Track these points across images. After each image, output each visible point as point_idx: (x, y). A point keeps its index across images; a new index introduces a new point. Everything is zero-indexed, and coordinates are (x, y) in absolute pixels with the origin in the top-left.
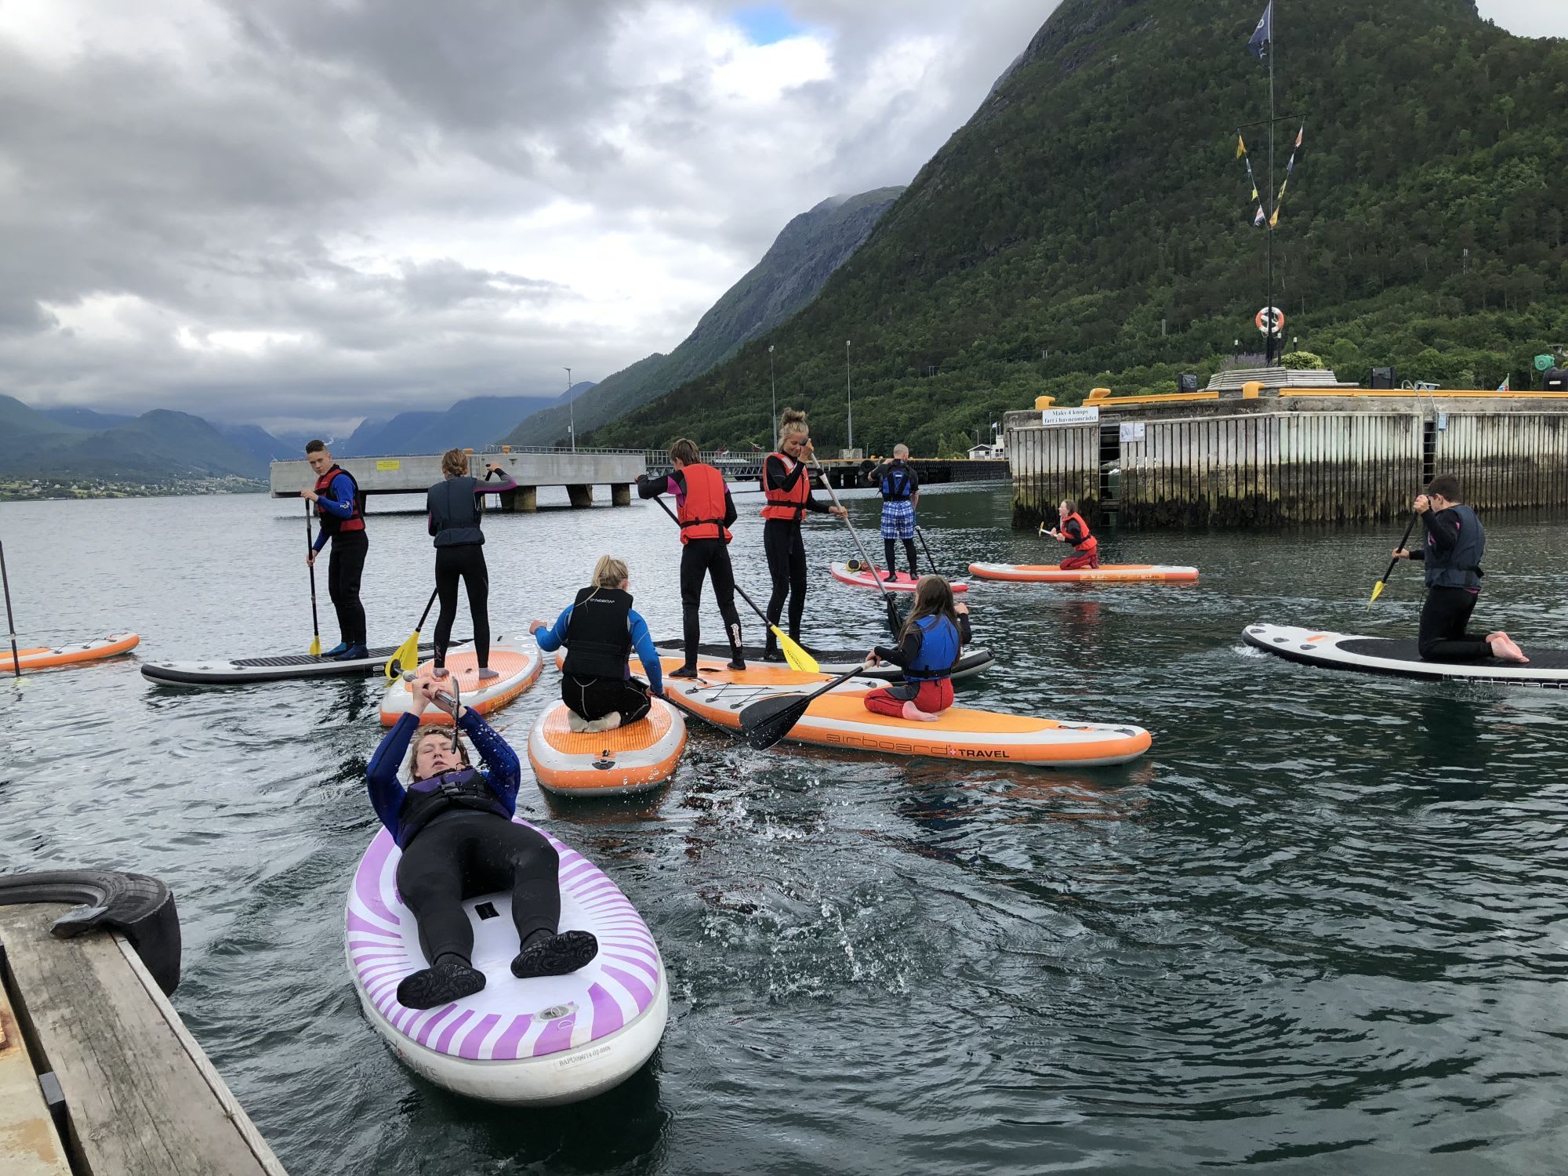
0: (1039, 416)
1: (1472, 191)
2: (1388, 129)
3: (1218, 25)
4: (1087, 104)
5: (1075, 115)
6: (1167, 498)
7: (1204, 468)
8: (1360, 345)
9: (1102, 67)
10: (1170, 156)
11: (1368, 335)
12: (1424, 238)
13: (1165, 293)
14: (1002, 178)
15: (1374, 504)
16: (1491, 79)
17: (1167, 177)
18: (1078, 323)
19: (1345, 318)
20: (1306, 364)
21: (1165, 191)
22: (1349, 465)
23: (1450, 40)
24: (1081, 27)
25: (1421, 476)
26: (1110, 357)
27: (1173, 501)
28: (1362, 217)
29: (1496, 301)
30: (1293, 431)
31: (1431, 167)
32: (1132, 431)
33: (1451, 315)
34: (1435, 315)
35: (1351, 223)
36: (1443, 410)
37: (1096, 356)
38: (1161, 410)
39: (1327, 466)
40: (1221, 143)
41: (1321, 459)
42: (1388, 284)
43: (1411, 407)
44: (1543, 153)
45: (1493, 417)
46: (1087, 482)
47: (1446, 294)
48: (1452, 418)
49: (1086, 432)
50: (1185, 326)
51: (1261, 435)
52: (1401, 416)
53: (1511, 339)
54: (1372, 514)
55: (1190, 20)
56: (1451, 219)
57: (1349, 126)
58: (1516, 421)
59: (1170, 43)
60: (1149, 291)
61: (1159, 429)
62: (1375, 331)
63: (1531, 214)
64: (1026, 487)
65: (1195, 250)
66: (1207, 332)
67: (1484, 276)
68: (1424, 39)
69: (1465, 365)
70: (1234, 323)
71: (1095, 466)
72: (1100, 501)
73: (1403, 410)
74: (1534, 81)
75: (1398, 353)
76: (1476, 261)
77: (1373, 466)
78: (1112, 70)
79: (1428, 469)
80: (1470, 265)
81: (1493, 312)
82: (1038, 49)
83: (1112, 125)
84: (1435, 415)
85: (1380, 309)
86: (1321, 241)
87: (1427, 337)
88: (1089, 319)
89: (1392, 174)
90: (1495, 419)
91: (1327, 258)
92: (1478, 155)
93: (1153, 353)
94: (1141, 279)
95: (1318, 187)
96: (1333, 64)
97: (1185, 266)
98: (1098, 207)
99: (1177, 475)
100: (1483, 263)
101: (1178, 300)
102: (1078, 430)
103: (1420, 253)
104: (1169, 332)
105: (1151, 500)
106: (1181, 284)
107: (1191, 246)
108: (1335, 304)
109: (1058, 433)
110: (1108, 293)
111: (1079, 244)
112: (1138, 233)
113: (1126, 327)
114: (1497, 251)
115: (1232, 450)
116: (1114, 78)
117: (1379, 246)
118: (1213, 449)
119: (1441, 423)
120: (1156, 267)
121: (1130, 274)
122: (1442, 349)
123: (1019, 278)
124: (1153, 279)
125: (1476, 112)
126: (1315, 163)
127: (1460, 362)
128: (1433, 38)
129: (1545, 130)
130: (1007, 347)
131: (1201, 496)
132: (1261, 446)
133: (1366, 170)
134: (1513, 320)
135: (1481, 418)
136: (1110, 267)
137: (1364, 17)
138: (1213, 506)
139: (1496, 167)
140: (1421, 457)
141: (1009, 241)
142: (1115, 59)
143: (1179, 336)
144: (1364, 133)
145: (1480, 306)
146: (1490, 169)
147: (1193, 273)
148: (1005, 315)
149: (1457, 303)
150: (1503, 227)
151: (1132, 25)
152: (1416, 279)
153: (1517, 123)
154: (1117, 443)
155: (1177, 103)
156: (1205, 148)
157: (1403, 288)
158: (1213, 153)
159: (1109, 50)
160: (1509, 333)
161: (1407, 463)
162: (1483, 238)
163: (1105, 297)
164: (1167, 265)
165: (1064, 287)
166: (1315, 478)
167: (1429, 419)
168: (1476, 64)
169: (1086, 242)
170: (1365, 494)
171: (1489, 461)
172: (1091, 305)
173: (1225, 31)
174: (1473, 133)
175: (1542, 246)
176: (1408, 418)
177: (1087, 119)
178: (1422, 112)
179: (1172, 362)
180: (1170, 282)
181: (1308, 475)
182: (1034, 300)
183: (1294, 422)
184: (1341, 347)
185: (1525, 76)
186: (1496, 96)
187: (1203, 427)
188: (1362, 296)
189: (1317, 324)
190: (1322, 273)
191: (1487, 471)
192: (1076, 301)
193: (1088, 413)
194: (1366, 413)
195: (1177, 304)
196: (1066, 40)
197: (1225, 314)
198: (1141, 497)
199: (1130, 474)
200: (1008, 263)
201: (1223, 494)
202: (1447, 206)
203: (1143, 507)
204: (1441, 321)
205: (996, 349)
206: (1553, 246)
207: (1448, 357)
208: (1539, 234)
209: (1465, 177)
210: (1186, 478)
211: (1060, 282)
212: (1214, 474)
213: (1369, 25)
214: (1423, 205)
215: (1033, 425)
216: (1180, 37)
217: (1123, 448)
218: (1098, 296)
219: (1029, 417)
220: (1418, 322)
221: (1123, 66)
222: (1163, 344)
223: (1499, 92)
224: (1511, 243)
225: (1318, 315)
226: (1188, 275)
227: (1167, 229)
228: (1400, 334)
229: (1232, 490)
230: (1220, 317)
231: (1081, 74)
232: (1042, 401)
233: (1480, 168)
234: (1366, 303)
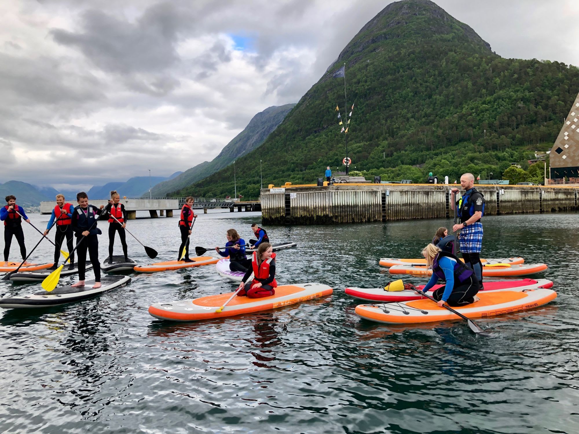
0: (269, 191)
1: (487, 110)
2: (459, 88)
3: (403, 51)
4: (359, 77)
5: (355, 80)
6: (303, 216)
7: (312, 207)
8: (450, 162)
9: (364, 64)
10: (387, 96)
11: (453, 159)
12: (471, 125)
13: (386, 143)
14: (330, 102)
15: (365, 217)
16: (493, 72)
17: (386, 103)
18: (355, 153)
19: (446, 153)
20: (357, 175)
21: (385, 107)
22: (356, 206)
23: (479, 59)
24: (357, 50)
25: (381, 209)
26: (366, 165)
27: (305, 217)
28: (451, 118)
29: (495, 148)
30: (336, 196)
31: (473, 102)
32: (293, 195)
33: (480, 152)
34: (475, 152)
35: (447, 120)
36: (389, 189)
37: (361, 165)
38: (302, 189)
39: (348, 206)
40: (404, 91)
41: (346, 204)
42: (460, 141)
43: (378, 189)
44: (510, 98)
45: (405, 192)
46: (282, 211)
47: (479, 145)
48: (391, 192)
49: (277, 196)
50: (392, 155)
51: (327, 197)
52: (373, 192)
53: (499, 161)
54: (364, 221)
55: (394, 49)
56: (480, 119)
57: (447, 87)
58: (413, 193)
59: (387, 56)
60: (379, 142)
61: (300, 195)
62: (456, 157)
63: (506, 118)
64: (265, 212)
65: (396, 128)
66: (399, 157)
67: (491, 139)
68: (471, 58)
69: (483, 170)
70: (408, 154)
71: (284, 206)
72: (286, 216)
73: (375, 189)
74: (506, 73)
75: (462, 165)
76: (488, 134)
77: (364, 206)
78: (367, 66)
79: (384, 207)
80: (486, 135)
81: (494, 152)
82: (342, 57)
83: (367, 84)
84: (386, 191)
85: (457, 150)
86: (438, 126)
87: (472, 160)
88: (358, 152)
89: (461, 104)
90: (406, 192)
91: (440, 132)
92: (488, 98)
93: (380, 164)
94: (377, 138)
95: (437, 107)
96: (441, 66)
97: (392, 134)
98: (363, 112)
99: (305, 209)
100: (491, 135)
101: (389, 145)
102: (279, 195)
103: (471, 131)
104: (386, 157)
105: (299, 216)
106: (390, 140)
107: (395, 126)
108: (443, 148)
109: (274, 196)
110: (365, 143)
111: (356, 125)
112: (376, 122)
113: (371, 155)
114: (495, 131)
115: (320, 201)
116: (368, 68)
117: (457, 128)
118: (315, 201)
119: (388, 193)
120: (382, 134)
121: (373, 136)
122: (476, 164)
123: (335, 137)
124: (381, 138)
125: (487, 83)
126: (436, 99)
127: (482, 169)
128: (474, 58)
129: (511, 90)
130: (330, 161)
131: (312, 215)
132: (327, 200)
133: (453, 102)
134: (500, 154)
135: (401, 192)
136: (367, 134)
137: (451, 51)
138: (315, 218)
139: (494, 102)
140: (381, 203)
141: (332, 124)
142: (368, 61)
143: (389, 158)
144: (451, 89)
145: (490, 149)
146: (492, 103)
147: (395, 136)
148: (330, 150)
149: (482, 148)
150: (497, 123)
151: (375, 50)
152: (469, 140)
153: (501, 88)
154: (289, 199)
155: (389, 77)
156: (399, 93)
157: (465, 142)
158: (402, 95)
159: (367, 58)
160: (499, 159)
161: (377, 205)
162: (491, 126)
163: (364, 144)
164: (386, 133)
165: (351, 140)
166: (344, 210)
167: (384, 192)
168: (488, 67)
169: (358, 125)
170: (362, 215)
171: (405, 205)
172: (360, 147)
173: (405, 53)
174: (487, 90)
175: (510, 129)
176: (376, 192)
177: (358, 82)
178: (470, 83)
179: (387, 167)
180: (387, 139)
181: (342, 209)
182: (340, 145)
184: (444, 163)
185: (504, 71)
186: (494, 78)
187: (312, 194)
188: (452, 145)
189: (437, 155)
190: (438, 137)
191: (404, 208)
192: (355, 146)
193: (282, 190)
195: (389, 147)
196: (352, 54)
197: (406, 151)
198: (296, 215)
199: (294, 208)
200: (331, 132)
201: (317, 214)
202: (479, 115)
203: (297, 218)
204: (477, 154)
205: (326, 162)
206: (513, 130)
207: (477, 167)
208: (509, 125)
209: (484, 105)
210: (308, 210)
211: (349, 138)
212: (315, 208)
213: (453, 53)
214: (471, 115)
215: (267, 193)
216: (390, 55)
217: (291, 200)
218: (362, 144)
219: (267, 191)
220: (470, 154)
221: (371, 64)
222: (384, 161)
223: (495, 77)
224: (500, 128)
225: (437, 151)
226: (393, 137)
227: (386, 121)
228: (463, 158)
229: (320, 213)
230: (404, 152)
231: (357, 66)
232: (270, 186)
233: (489, 102)
234: (453, 148)
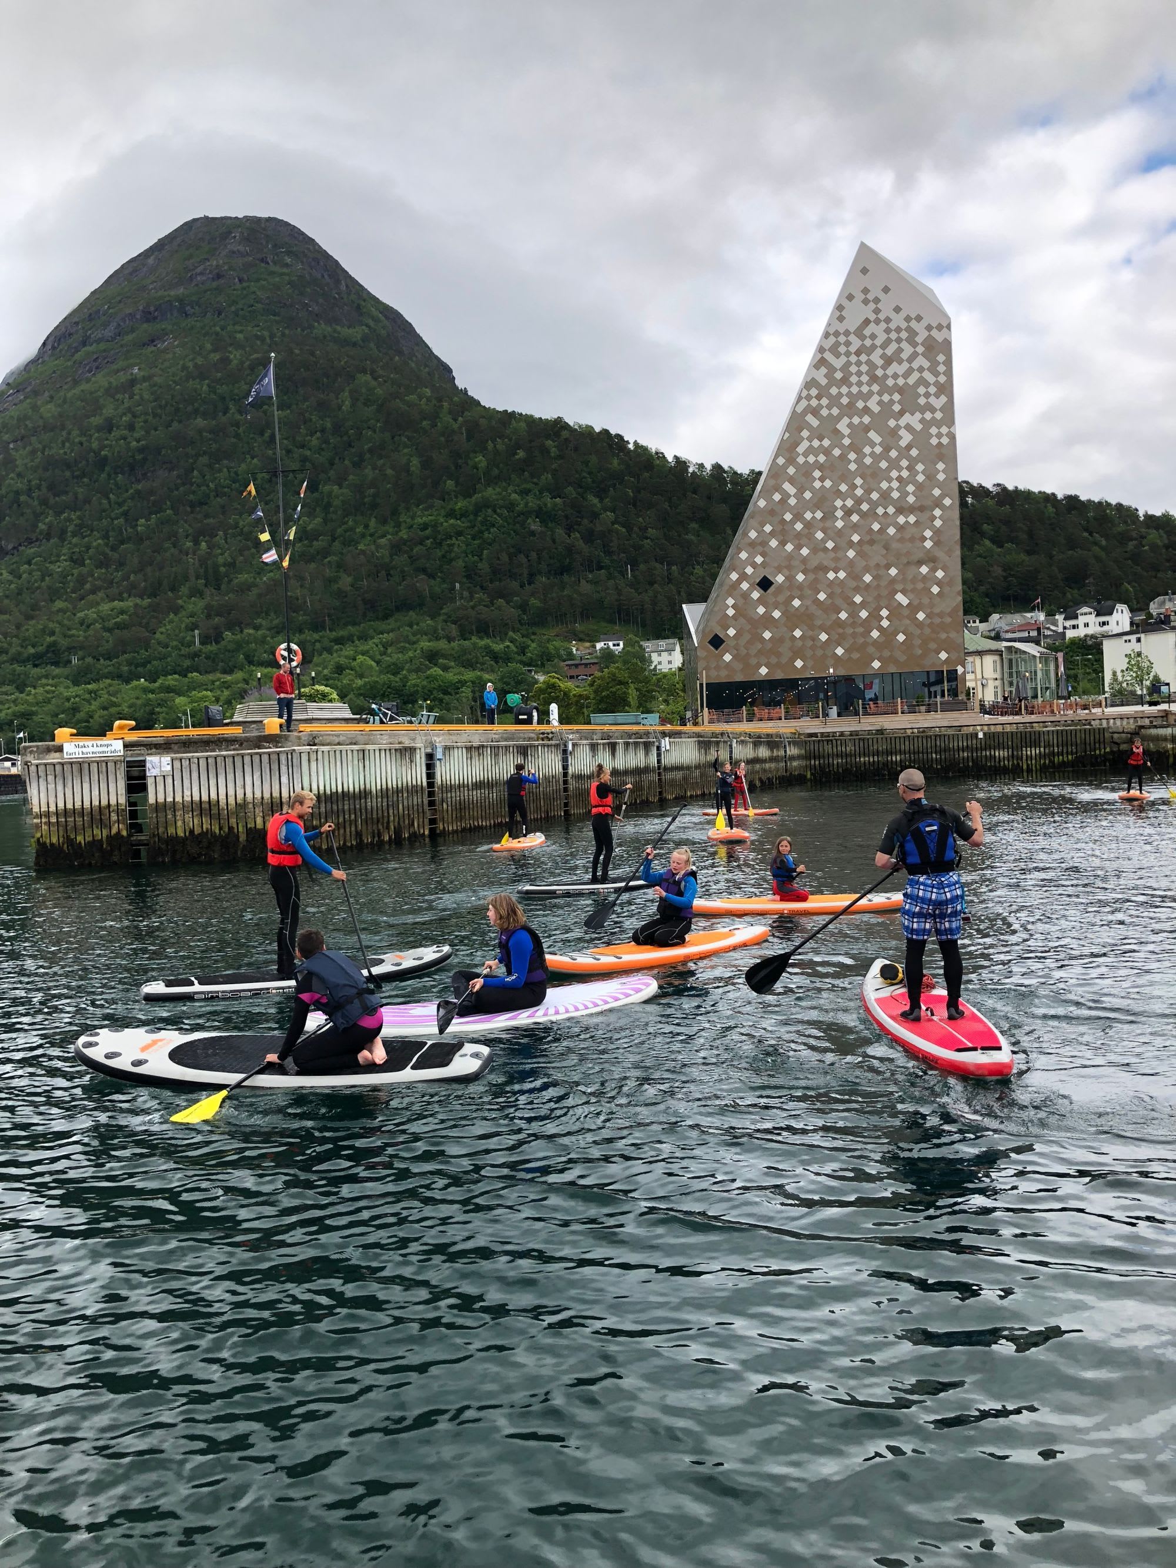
0: (60, 749)
1: (459, 534)
2: (389, 472)
3: (235, 356)
4: (109, 411)
5: (96, 420)
6: (197, 831)
7: (232, 801)
8: (378, 663)
9: (123, 377)
10: (195, 472)
11: (384, 653)
12: (424, 570)
13: (196, 605)
14: (19, 475)
15: (388, 828)
16: (468, 440)
17: (194, 492)
18: (109, 630)
19: (364, 637)
20: (324, 697)
21: (192, 505)
22: (364, 794)
23: (434, 402)
24: (98, 334)
25: (426, 801)
26: (144, 665)
27: (203, 834)
28: (373, 547)
29: (484, 629)
30: (313, 764)
31: (426, 509)
32: (158, 765)
33: (450, 639)
34: (438, 639)
35: (363, 552)
36: (440, 741)
37: (129, 663)
38: (187, 744)
39: (345, 795)
40: (243, 466)
41: (340, 790)
42: (398, 609)
43: (414, 740)
44: (511, 506)
45: (478, 748)
46: (114, 817)
47: (446, 621)
48: (447, 749)
49: (111, 765)
50: (218, 638)
51: (284, 768)
52: (406, 749)
53: (497, 662)
54: (387, 838)
55: (209, 346)
56: (444, 556)
57: (358, 465)
58: (496, 750)
59: (190, 364)
60: (180, 602)
61: (185, 763)
62: (389, 651)
63: (505, 557)
64: (49, 823)
65: (224, 565)
66: (239, 646)
67: (473, 608)
68: (412, 398)
69: (463, 683)
70: (265, 637)
71: (122, 800)
72: (130, 835)
73: (407, 743)
74: (501, 447)
75: (410, 671)
76: (466, 594)
77: (385, 793)
78: (133, 382)
79: (431, 794)
80: (461, 598)
81: (481, 638)
82: (54, 348)
83: (136, 435)
84: (434, 747)
85: (392, 630)
86: (340, 566)
87: (432, 657)
88: (119, 626)
89: (395, 512)
90: (480, 748)
91: (345, 581)
92: (460, 504)
93: (187, 663)
94: (173, 589)
95: (334, 517)
96: (340, 408)
97: (215, 579)
98: (125, 514)
99: (206, 809)
100: (472, 597)
101: (210, 612)
102: (103, 764)
103: (422, 584)
104: (202, 643)
105: (181, 834)
106: (211, 597)
107: (221, 560)
108: (354, 624)
109: (81, 767)
110: (138, 601)
111: (107, 550)
112: (167, 545)
113: (158, 635)
114: (482, 587)
115: (257, 783)
116: (136, 389)
117: (388, 575)
118: (239, 782)
119: (439, 755)
120: (186, 578)
121: (160, 584)
122: (445, 669)
123: (43, 580)
124: (184, 590)
125: (458, 467)
126: (330, 493)
127: (460, 681)
128: (420, 398)
129: (510, 489)
130: (32, 650)
131: (231, 828)
132: (284, 779)
133: (374, 506)
134: (498, 647)
135: (469, 749)
136: (140, 576)
137: (364, 371)
138: (243, 838)
139: (476, 515)
140: (425, 784)
141: (30, 542)
142: (136, 370)
143: (212, 648)
144: (369, 472)
145: (471, 633)
146: (472, 517)
147: (223, 587)
148: (29, 617)
149: (454, 630)
150: (484, 567)
151: (153, 341)
152: (421, 605)
153: (491, 481)
154: (144, 777)
155: (200, 422)
156: (228, 468)
157: (411, 613)
158: (236, 473)
159: (131, 361)
160: (495, 657)
161: (414, 790)
162: (470, 574)
163: (136, 605)
164: (198, 577)
165: (93, 592)
166: (335, 807)
167: (429, 750)
168: (456, 426)
169: (114, 549)
170: (378, 820)
171: (479, 785)
172: (122, 612)
173: (242, 363)
174: (457, 484)
175: (514, 585)
176: (412, 750)
177: (109, 426)
178: (415, 462)
179: (207, 672)
180: (201, 595)
181: (329, 805)
182: (59, 604)
183: (313, 757)
184: (361, 665)
185: (494, 441)
186: (472, 455)
187: (229, 761)
188: (378, 619)
189: (340, 641)
190: (340, 594)
191: (476, 794)
192: (105, 607)
193: (112, 746)
194: (376, 747)
195: (209, 616)
196: (84, 343)
197: (257, 628)
198: (171, 831)
199: (160, 808)
200: (29, 563)
201: (251, 825)
202: (440, 544)
203: (174, 840)
204: (442, 644)
205: (19, 654)
206: (522, 586)
207: (451, 676)
208: (513, 576)
209: (452, 521)
210: (214, 811)
211: (88, 586)
212: (242, 806)
213: (368, 377)
214: (421, 542)
215: (53, 758)
216: (200, 361)
217: (150, 782)
218: (129, 604)
219: (49, 750)
220: (425, 644)
221: (145, 379)
222: (196, 655)
223: (475, 452)
224: (491, 581)
225: (341, 633)
226: (218, 588)
227: (196, 542)
228: (411, 654)
229: (259, 820)
230: (251, 631)
231: (101, 380)
232: (63, 734)
233: (464, 515)
234: (382, 625)
